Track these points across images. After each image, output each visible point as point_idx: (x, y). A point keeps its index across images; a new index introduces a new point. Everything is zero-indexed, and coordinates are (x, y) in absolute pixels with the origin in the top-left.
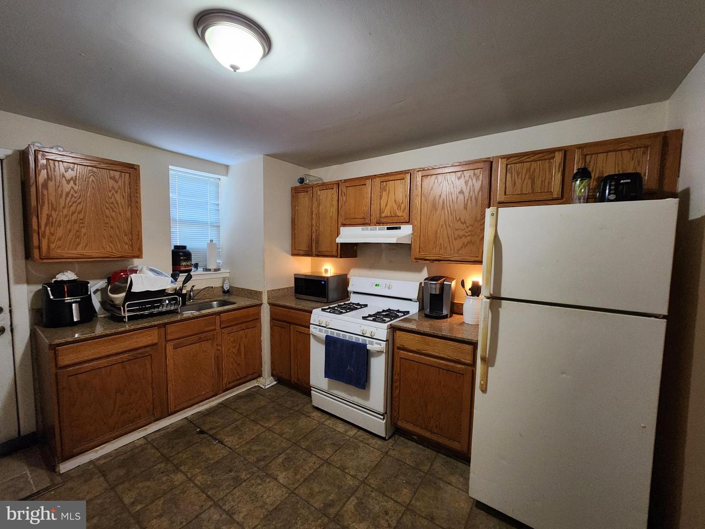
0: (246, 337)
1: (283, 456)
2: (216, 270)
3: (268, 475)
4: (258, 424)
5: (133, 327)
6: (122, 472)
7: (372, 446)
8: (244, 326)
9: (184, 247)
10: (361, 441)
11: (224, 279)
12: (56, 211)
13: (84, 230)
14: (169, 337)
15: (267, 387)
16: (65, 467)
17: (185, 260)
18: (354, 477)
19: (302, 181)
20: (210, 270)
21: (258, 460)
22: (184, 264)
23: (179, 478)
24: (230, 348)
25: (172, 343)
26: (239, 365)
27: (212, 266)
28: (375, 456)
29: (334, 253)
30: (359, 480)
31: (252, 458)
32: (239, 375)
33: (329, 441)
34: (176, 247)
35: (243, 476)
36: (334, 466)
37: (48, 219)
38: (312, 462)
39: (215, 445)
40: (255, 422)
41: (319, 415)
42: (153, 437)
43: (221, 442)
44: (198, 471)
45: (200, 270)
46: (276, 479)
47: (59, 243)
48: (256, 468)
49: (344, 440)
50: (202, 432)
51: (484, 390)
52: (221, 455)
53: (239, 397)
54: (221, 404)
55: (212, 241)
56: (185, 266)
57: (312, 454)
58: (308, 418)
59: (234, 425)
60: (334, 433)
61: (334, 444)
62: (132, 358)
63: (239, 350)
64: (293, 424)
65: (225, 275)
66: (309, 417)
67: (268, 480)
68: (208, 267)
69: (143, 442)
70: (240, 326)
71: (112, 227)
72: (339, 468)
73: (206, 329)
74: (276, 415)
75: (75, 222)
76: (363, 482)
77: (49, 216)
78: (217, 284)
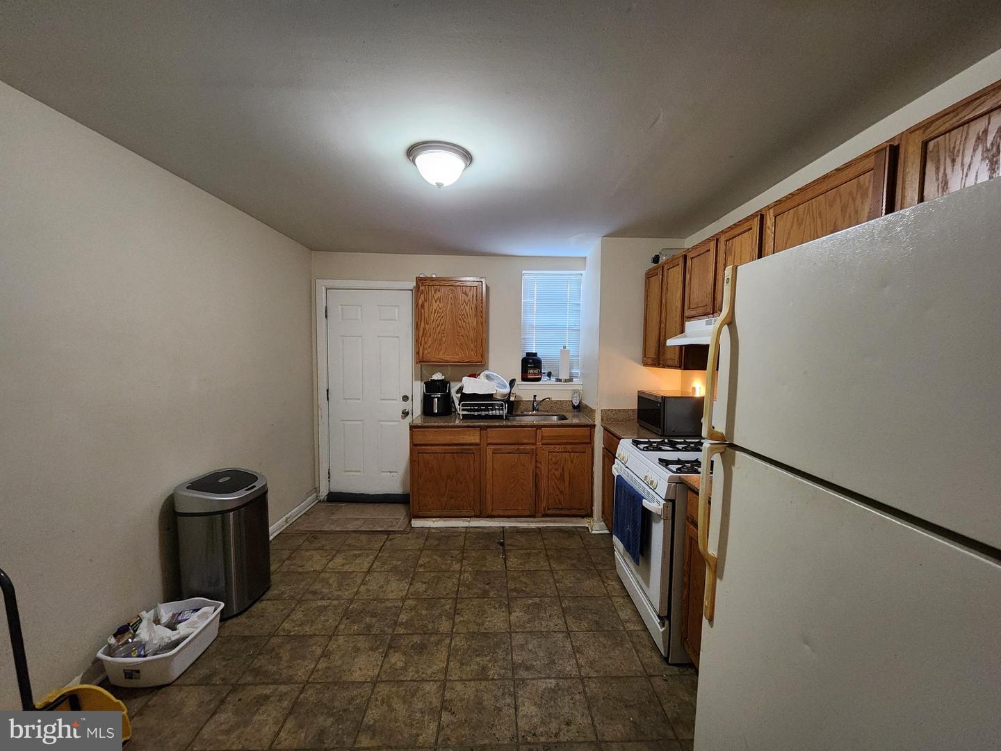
0: (572, 462)
1: (537, 600)
2: (566, 381)
3: (508, 606)
4: (549, 561)
5: (465, 424)
6: (436, 543)
7: (641, 656)
8: (568, 447)
9: (535, 354)
10: (632, 642)
11: (575, 391)
12: (428, 324)
13: (444, 339)
14: (490, 441)
15: (593, 532)
16: (417, 523)
17: (534, 368)
18: (579, 666)
19: (656, 259)
20: (560, 380)
21: (515, 590)
22: (531, 371)
23: (457, 567)
24: (551, 469)
25: (492, 447)
26: (561, 492)
27: (564, 376)
28: (629, 667)
29: (676, 363)
30: (580, 673)
31: (512, 585)
32: (560, 503)
33: (596, 618)
34: (528, 354)
35: (491, 594)
36: (572, 641)
37: (423, 331)
38: (556, 623)
39: (499, 558)
40: (548, 557)
41: (617, 587)
42: (471, 530)
43: (505, 560)
44: (470, 569)
45: (553, 379)
46: (510, 613)
47: (429, 350)
48: (506, 595)
49: (613, 627)
50: (502, 544)
51: (711, 620)
52: (495, 568)
53: (560, 530)
54: (539, 528)
55: (565, 347)
56: (535, 374)
57: (564, 617)
58: (601, 583)
59: (528, 551)
60: (610, 614)
61: (597, 623)
62: (459, 451)
63: (562, 475)
64: (578, 579)
65: (576, 388)
66: (604, 582)
67: (504, 609)
68: (560, 378)
69: (464, 530)
70: (564, 446)
71: (462, 336)
72: (573, 646)
73: (525, 441)
74: (574, 562)
75: (439, 333)
76: (582, 679)
77: (424, 329)
78: (566, 397)
